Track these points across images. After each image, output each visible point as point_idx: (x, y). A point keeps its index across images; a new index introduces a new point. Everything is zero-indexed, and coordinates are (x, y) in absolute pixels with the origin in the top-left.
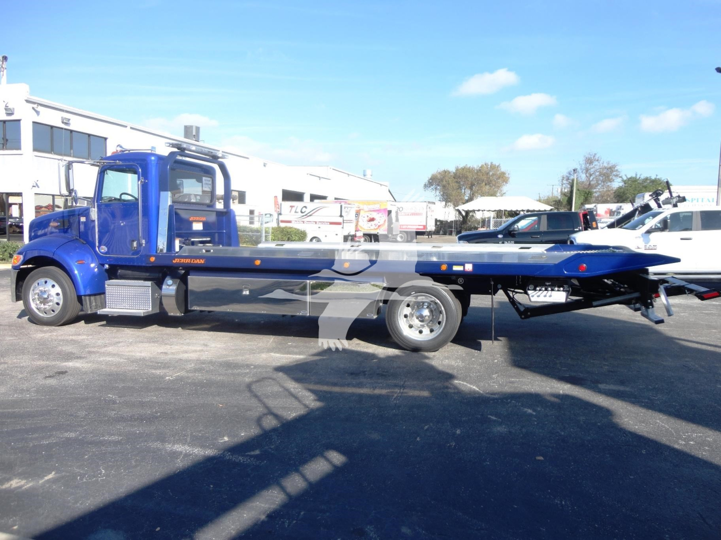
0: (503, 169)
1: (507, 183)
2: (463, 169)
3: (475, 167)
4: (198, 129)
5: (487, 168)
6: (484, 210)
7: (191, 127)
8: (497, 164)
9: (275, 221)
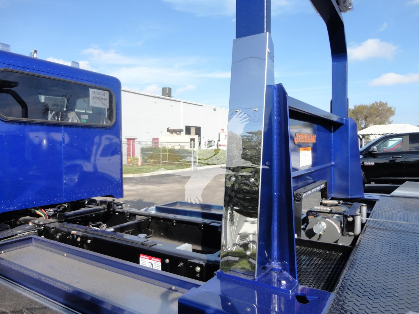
0: (389, 105)
1: (393, 115)
2: (359, 107)
3: (368, 104)
4: (170, 89)
5: (377, 105)
6: (376, 134)
7: (166, 88)
8: (385, 102)
9: (216, 145)
